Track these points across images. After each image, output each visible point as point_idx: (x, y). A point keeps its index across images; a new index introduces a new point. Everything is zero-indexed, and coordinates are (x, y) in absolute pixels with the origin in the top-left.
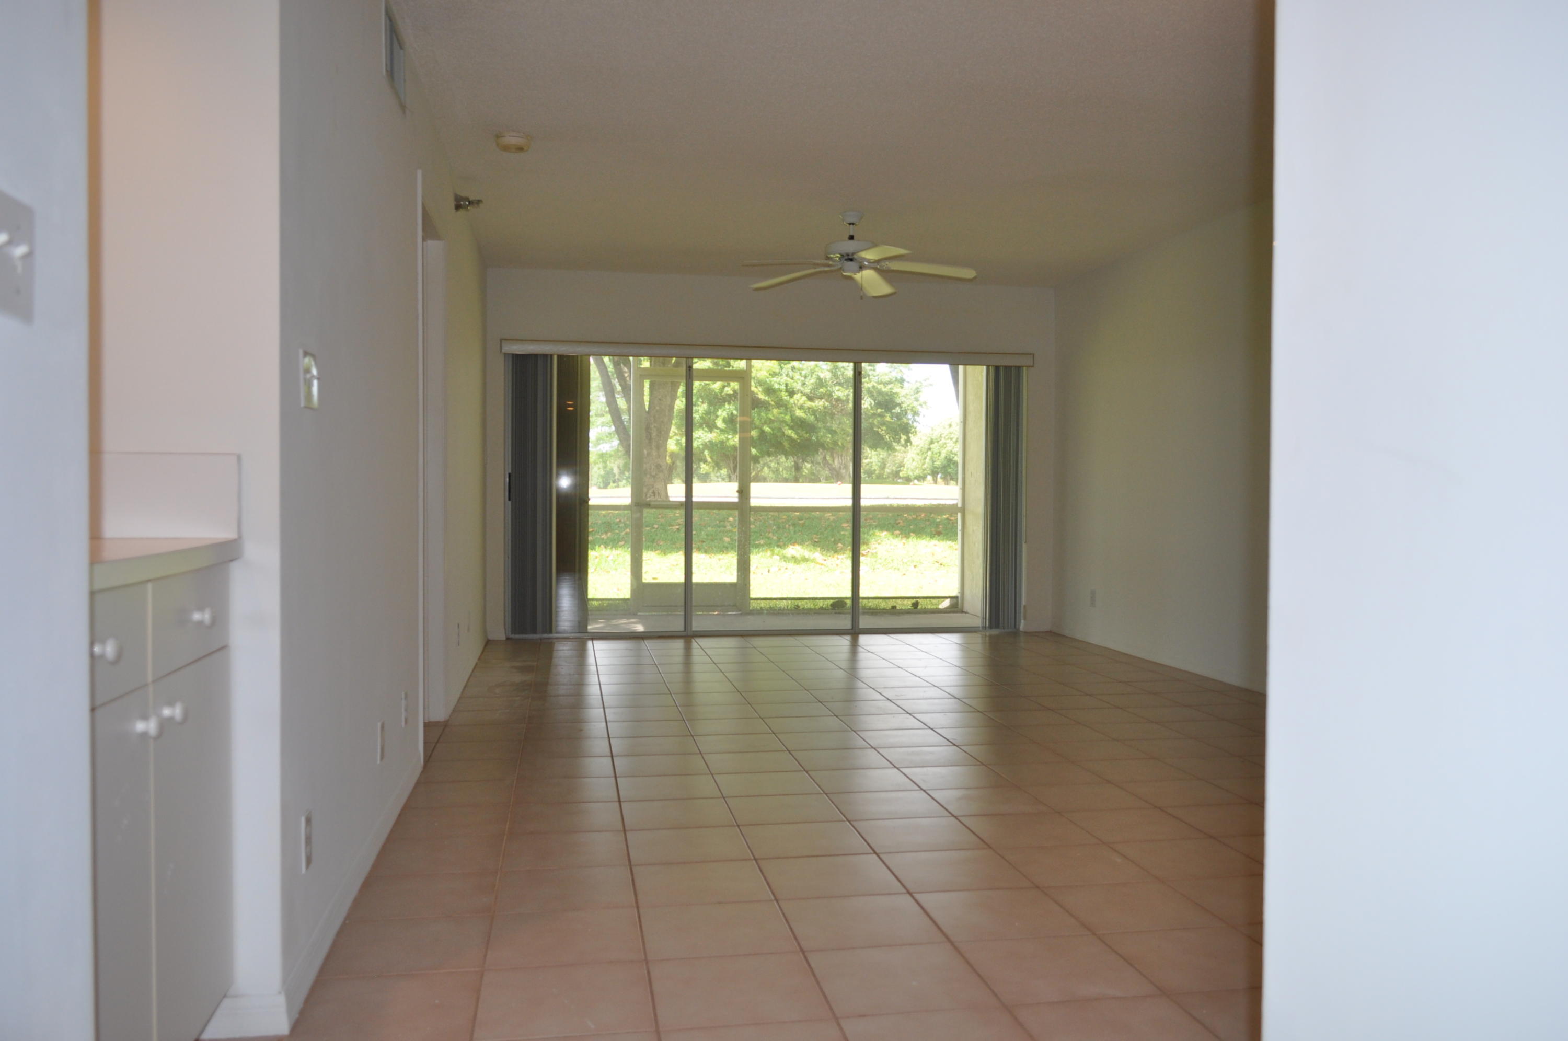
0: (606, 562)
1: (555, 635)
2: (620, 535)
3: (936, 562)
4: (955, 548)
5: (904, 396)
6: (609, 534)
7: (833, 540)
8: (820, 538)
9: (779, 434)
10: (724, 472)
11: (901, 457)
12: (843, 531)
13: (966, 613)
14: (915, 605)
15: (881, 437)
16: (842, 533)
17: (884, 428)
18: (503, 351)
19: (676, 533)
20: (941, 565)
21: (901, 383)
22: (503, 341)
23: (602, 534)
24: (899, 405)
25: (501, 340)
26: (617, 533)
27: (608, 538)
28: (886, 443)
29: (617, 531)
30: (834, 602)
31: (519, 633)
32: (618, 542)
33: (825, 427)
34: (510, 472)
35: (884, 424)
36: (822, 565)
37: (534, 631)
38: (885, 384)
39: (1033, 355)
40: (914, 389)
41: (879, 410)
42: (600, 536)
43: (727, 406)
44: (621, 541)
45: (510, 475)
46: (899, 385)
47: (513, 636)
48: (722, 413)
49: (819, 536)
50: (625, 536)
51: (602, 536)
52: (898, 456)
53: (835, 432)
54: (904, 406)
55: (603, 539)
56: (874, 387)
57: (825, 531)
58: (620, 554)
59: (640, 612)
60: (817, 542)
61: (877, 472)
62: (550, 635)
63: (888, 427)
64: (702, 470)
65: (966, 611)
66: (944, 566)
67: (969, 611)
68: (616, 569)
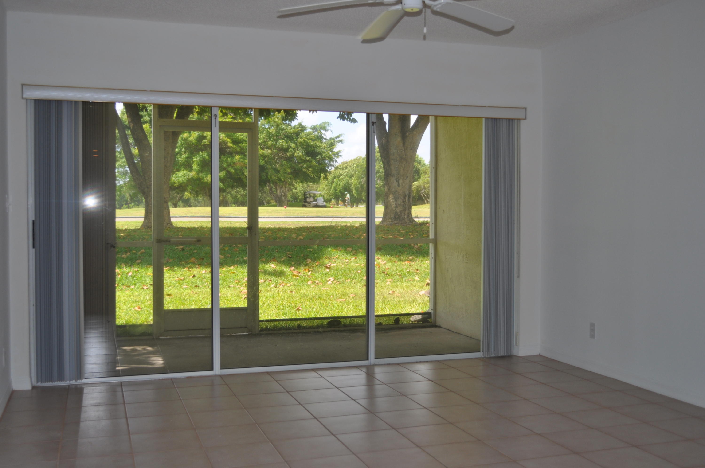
0: (126, 278)
1: (84, 381)
2: (137, 255)
3: (383, 272)
4: (394, 261)
5: (323, 148)
6: (128, 254)
7: (302, 255)
8: (292, 254)
9: (240, 174)
10: (200, 198)
11: (316, 187)
12: (308, 248)
13: (440, 327)
14: (397, 321)
15: (308, 175)
16: (309, 250)
17: (311, 169)
18: (25, 96)
19: (181, 252)
20: (387, 274)
21: (320, 139)
22: (24, 86)
23: (123, 254)
24: (320, 154)
25: (23, 85)
26: (135, 253)
27: (127, 258)
28: (311, 178)
29: (134, 251)
30: (329, 322)
31: (46, 381)
32: (136, 261)
33: (272, 168)
34: (34, 219)
35: (310, 167)
36: (298, 276)
37: (61, 378)
38: (313, 140)
39: (526, 108)
40: (329, 144)
41: (308, 158)
42: (121, 255)
43: (201, 153)
44: (138, 260)
45: (33, 222)
46: (320, 141)
47: (39, 384)
48: (196, 159)
49: (291, 253)
50: (141, 256)
51: (123, 256)
52: (314, 187)
53: (279, 172)
54: (323, 154)
55: (123, 258)
56: (304, 141)
57: (295, 248)
58: (138, 270)
59: (161, 336)
60: (291, 258)
61: (300, 197)
62: (79, 382)
63: (313, 169)
64: (185, 196)
65: (439, 325)
66: (389, 275)
67: (442, 326)
68: (135, 284)
